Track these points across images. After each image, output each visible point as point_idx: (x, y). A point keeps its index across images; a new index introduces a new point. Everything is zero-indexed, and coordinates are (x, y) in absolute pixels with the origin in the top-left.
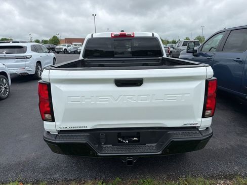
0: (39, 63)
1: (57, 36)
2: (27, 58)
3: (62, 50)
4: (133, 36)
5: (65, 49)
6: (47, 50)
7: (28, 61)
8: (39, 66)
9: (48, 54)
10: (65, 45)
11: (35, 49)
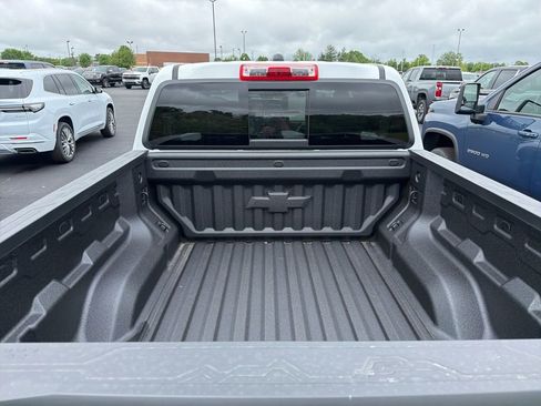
0: (66, 120)
1: (128, 45)
2: (30, 110)
3: (136, 81)
4: (316, 78)
5: (146, 79)
6: (90, 87)
7: (34, 118)
8: (66, 130)
9: (93, 97)
10: (145, 70)
11: (54, 86)
